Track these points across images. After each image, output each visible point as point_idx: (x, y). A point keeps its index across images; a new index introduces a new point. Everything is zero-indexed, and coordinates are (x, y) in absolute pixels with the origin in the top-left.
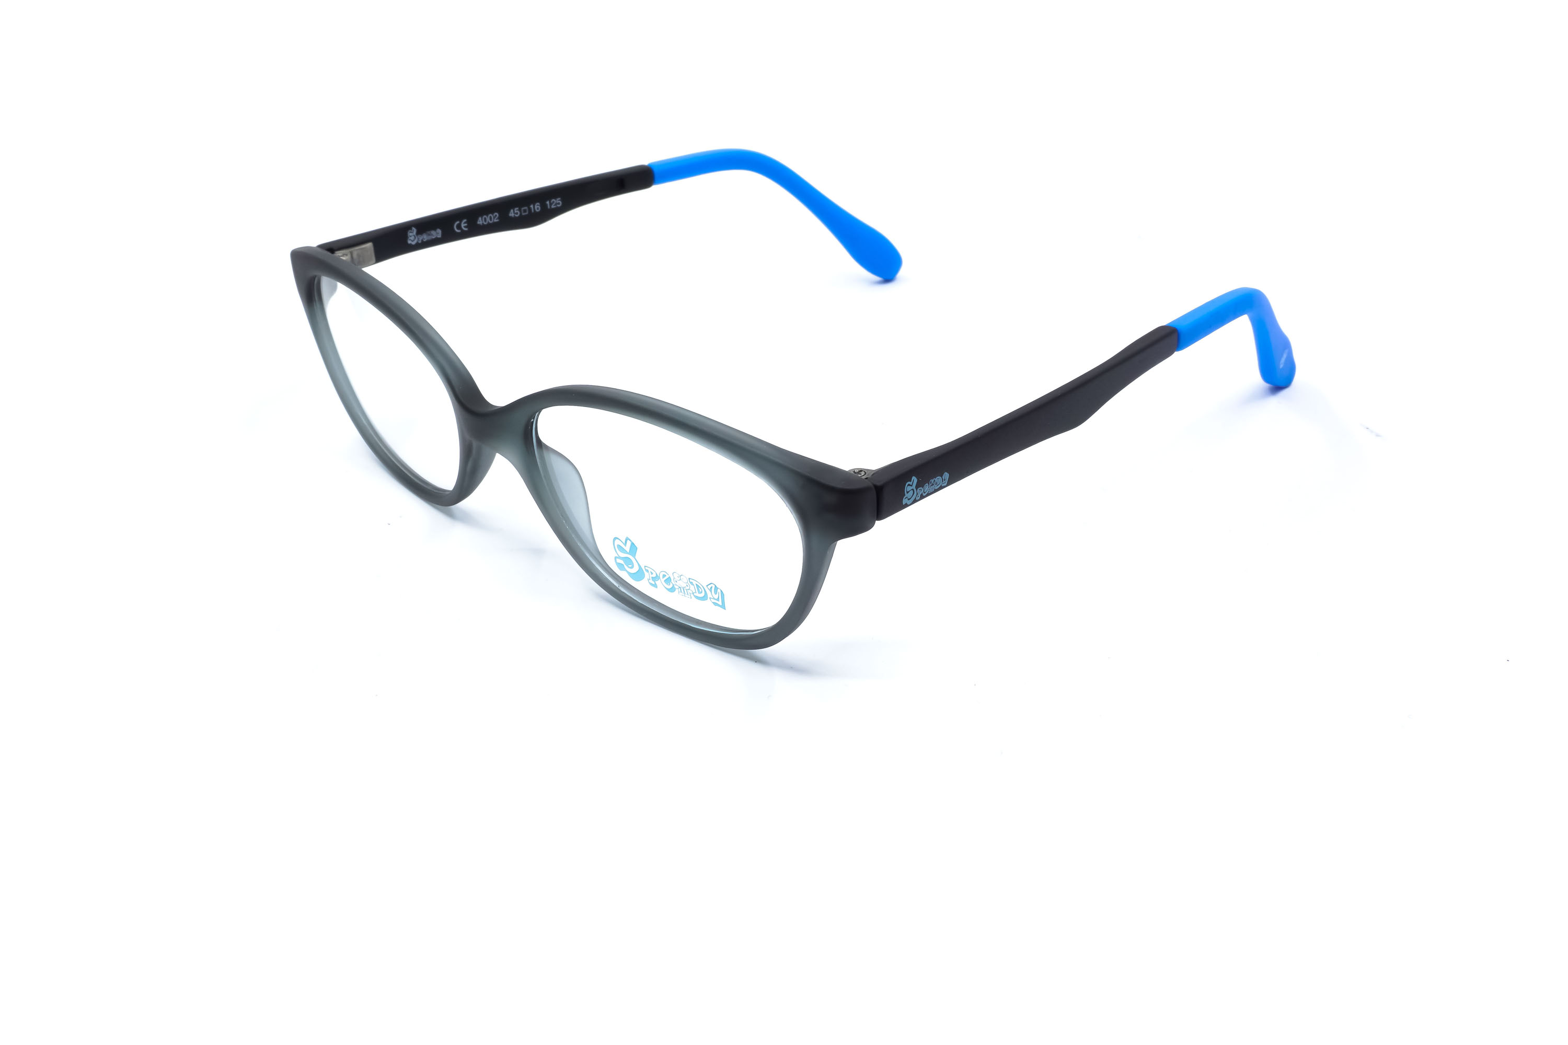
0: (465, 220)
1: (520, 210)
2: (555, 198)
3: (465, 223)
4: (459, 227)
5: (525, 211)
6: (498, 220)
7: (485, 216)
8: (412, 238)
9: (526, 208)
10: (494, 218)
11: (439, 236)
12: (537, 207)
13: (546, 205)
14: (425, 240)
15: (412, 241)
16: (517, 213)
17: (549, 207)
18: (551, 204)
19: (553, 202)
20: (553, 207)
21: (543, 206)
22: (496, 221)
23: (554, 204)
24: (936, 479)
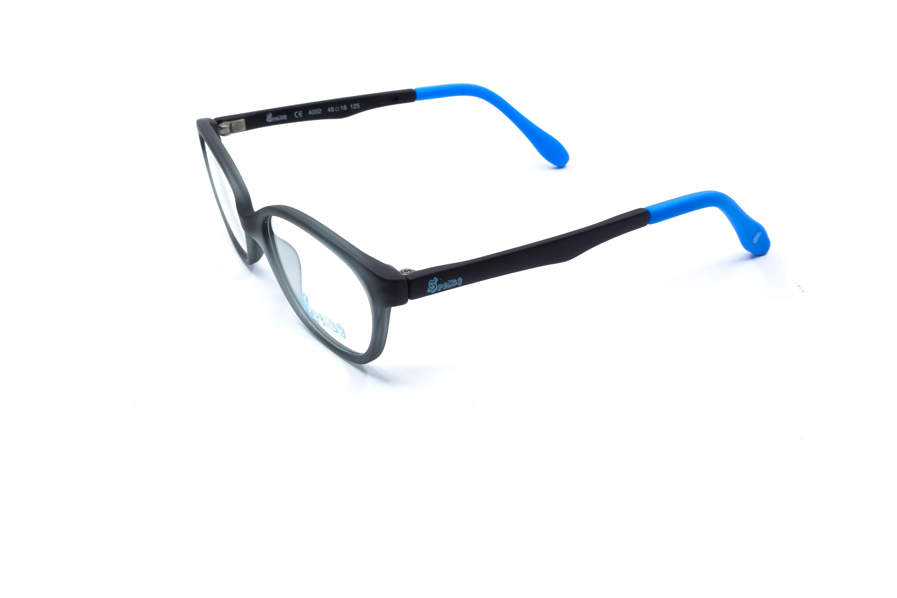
0: (301, 111)
1: (334, 108)
2: (356, 103)
3: (301, 113)
4: (297, 114)
5: (337, 109)
6: (321, 113)
7: (313, 110)
8: (269, 118)
9: (338, 107)
10: (319, 111)
11: (286, 119)
12: (345, 107)
13: (350, 107)
14: (277, 120)
15: (269, 120)
16: (332, 110)
17: (352, 108)
18: (353, 106)
19: (355, 105)
20: (354, 108)
21: (349, 107)
22: (320, 113)
23: (355, 106)
24: (453, 281)
